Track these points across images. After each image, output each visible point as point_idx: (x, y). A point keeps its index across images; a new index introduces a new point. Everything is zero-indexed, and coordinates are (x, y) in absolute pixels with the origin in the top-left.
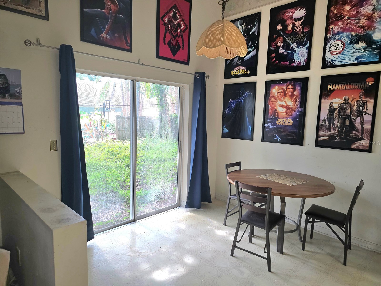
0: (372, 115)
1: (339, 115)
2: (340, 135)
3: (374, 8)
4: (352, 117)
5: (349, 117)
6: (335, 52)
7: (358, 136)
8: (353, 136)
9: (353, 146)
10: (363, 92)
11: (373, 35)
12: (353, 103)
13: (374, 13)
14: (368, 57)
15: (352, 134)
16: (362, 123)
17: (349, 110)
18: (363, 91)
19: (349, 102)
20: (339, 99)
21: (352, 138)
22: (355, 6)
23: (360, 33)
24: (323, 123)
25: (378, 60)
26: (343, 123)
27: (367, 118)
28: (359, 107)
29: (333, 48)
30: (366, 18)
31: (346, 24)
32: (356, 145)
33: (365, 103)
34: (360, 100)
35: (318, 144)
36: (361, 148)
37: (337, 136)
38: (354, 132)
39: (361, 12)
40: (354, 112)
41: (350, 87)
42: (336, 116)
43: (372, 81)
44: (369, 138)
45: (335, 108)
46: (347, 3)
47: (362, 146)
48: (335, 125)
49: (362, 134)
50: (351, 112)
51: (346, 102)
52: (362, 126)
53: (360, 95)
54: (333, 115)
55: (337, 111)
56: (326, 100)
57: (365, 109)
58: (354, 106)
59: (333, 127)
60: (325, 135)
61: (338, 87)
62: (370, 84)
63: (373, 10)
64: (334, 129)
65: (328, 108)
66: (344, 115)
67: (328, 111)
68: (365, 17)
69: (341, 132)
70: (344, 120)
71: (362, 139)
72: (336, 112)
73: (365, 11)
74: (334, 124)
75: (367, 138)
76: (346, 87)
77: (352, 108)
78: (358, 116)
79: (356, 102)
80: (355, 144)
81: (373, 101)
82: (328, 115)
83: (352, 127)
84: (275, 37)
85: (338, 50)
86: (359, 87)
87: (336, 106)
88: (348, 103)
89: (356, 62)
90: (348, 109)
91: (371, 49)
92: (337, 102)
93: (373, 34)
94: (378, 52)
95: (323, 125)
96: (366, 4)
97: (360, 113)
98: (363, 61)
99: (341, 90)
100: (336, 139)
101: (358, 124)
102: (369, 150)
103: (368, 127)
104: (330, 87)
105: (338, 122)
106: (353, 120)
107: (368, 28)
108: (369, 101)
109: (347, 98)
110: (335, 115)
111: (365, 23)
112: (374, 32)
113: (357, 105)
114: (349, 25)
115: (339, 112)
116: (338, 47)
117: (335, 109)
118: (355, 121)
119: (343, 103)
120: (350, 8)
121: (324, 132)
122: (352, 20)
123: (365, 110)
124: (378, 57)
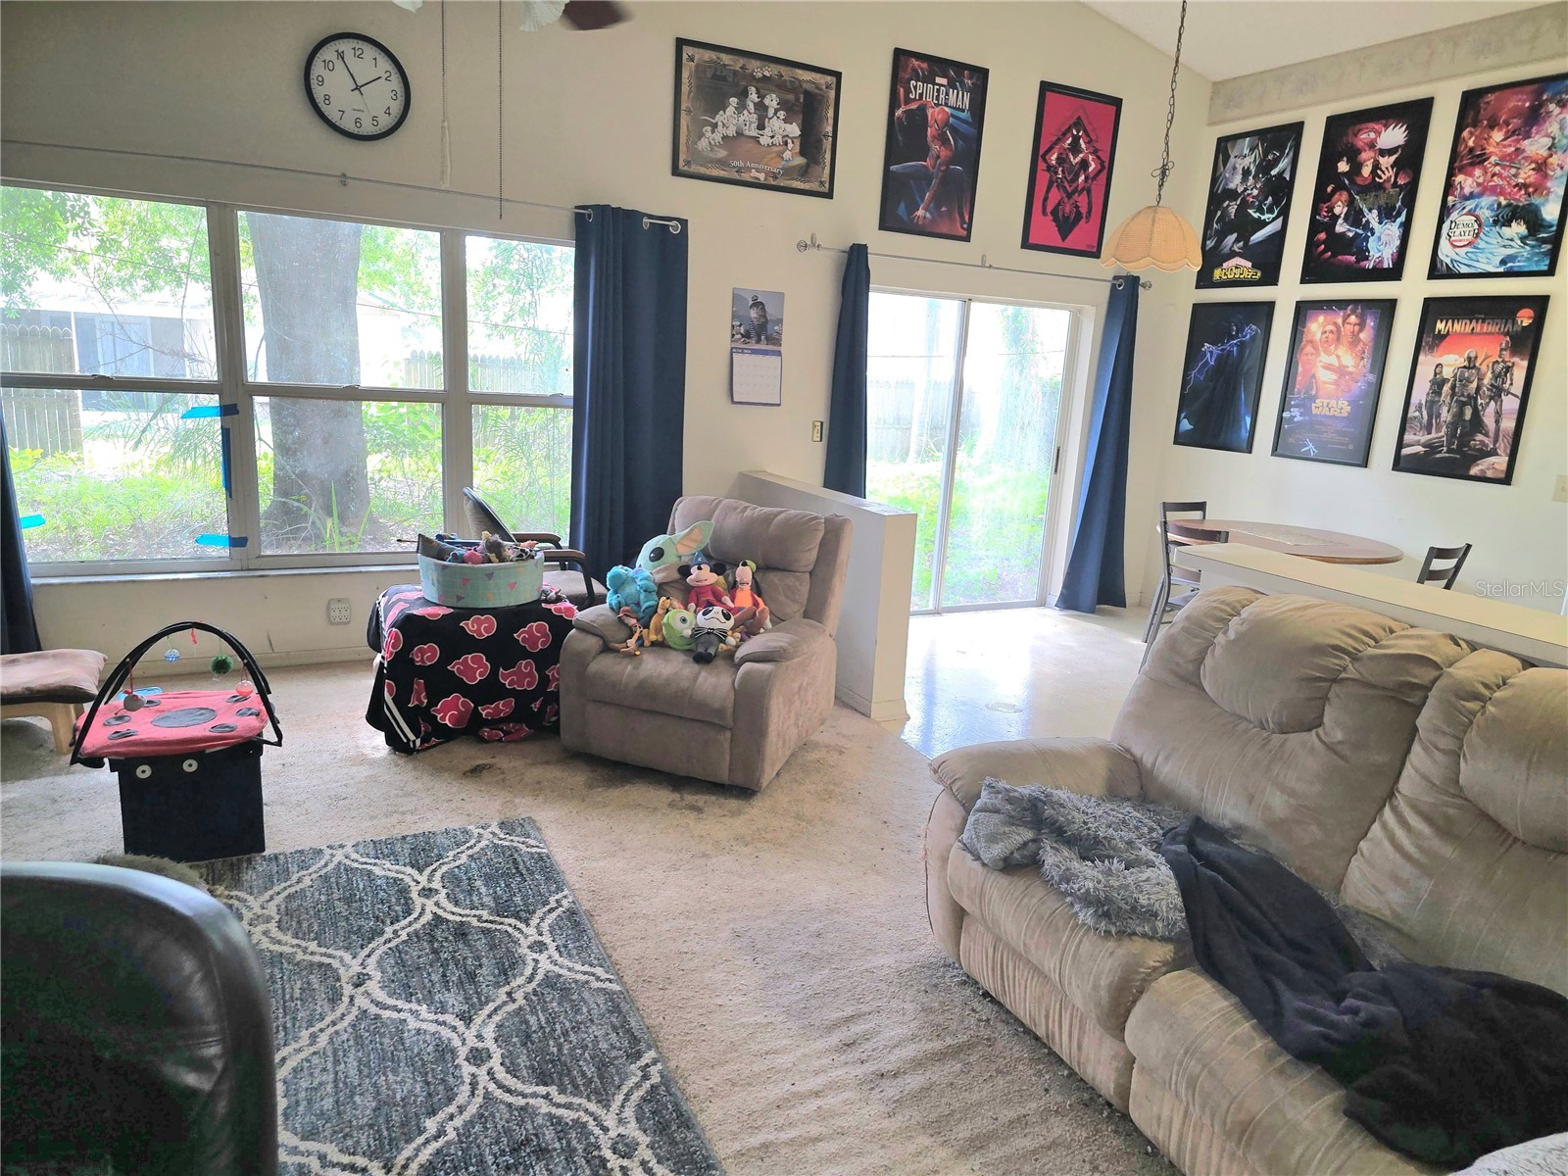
0: (1520, 396)
1: (1453, 395)
2: (1450, 443)
3: (1553, 144)
4: (1480, 401)
5: (1472, 400)
6: (1461, 241)
7: (1487, 446)
8: (1476, 445)
9: (1474, 471)
10: (1507, 342)
11: (1542, 209)
12: (1483, 368)
13: (1551, 156)
14: (1528, 259)
15: (1475, 440)
16: (1498, 414)
17: (1474, 385)
18: (1508, 339)
19: (1477, 365)
20: (1456, 357)
21: (1474, 449)
22: (1514, 133)
23: (1515, 199)
24: (1417, 414)
25: (1546, 268)
26: (1461, 413)
27: (1511, 404)
28: (1496, 376)
29: (1457, 233)
30: (1533, 166)
31: (1489, 175)
32: (1480, 467)
33: (1508, 369)
34: (1500, 360)
35: (1400, 464)
36: (1490, 474)
37: (1443, 446)
38: (1480, 437)
39: (1524, 151)
40: (1485, 389)
41: (1482, 328)
42: (1446, 396)
43: (1529, 318)
44: (1508, 451)
45: (1445, 377)
46: (1498, 124)
47: (1491, 471)
48: (1442, 419)
49: (1496, 441)
50: (1478, 389)
51: (1471, 363)
52: (1497, 422)
53: (1502, 350)
54: (1439, 394)
55: (1449, 384)
56: (1429, 357)
57: (1509, 382)
58: (1485, 375)
59: (1437, 424)
60: (1418, 443)
61: (1458, 327)
62: (1524, 324)
63: (1550, 149)
64: (1438, 430)
65: (1432, 377)
66: (1462, 395)
67: (1429, 384)
68: (1531, 162)
69: (1451, 435)
70: (1462, 405)
71: (1494, 453)
72: (1446, 388)
73: (1532, 148)
74: (1439, 416)
75: (1505, 451)
76: (1473, 329)
77: (1480, 380)
78: (1491, 398)
79: (1490, 365)
80: (1478, 465)
81: (1525, 363)
82: (1428, 394)
83: (1477, 423)
84: (1329, 189)
85: (1467, 237)
86: (1502, 330)
87: (1447, 373)
88: (1474, 367)
89: (1501, 270)
90: (1472, 382)
91: (1537, 240)
92: (1451, 362)
93: (1543, 205)
94: (1549, 250)
95: (1415, 418)
96: (1537, 133)
97: (1497, 392)
98: (1516, 269)
99: (1463, 334)
100: (1440, 452)
101: (1489, 419)
102: (1507, 479)
103: (1508, 424)
104: (1440, 326)
105: (1448, 412)
106: (1480, 408)
107: (1534, 192)
108: (1519, 365)
109: (1473, 355)
110: (1443, 395)
111: (1529, 177)
112: (1547, 200)
113: (1493, 372)
114: (1495, 178)
115: (1453, 388)
116: (1469, 229)
117: (1445, 381)
118: (1484, 409)
119: (1465, 367)
120: (1503, 138)
121: (1415, 434)
122: (1504, 167)
123: (1506, 386)
124: (1547, 262)
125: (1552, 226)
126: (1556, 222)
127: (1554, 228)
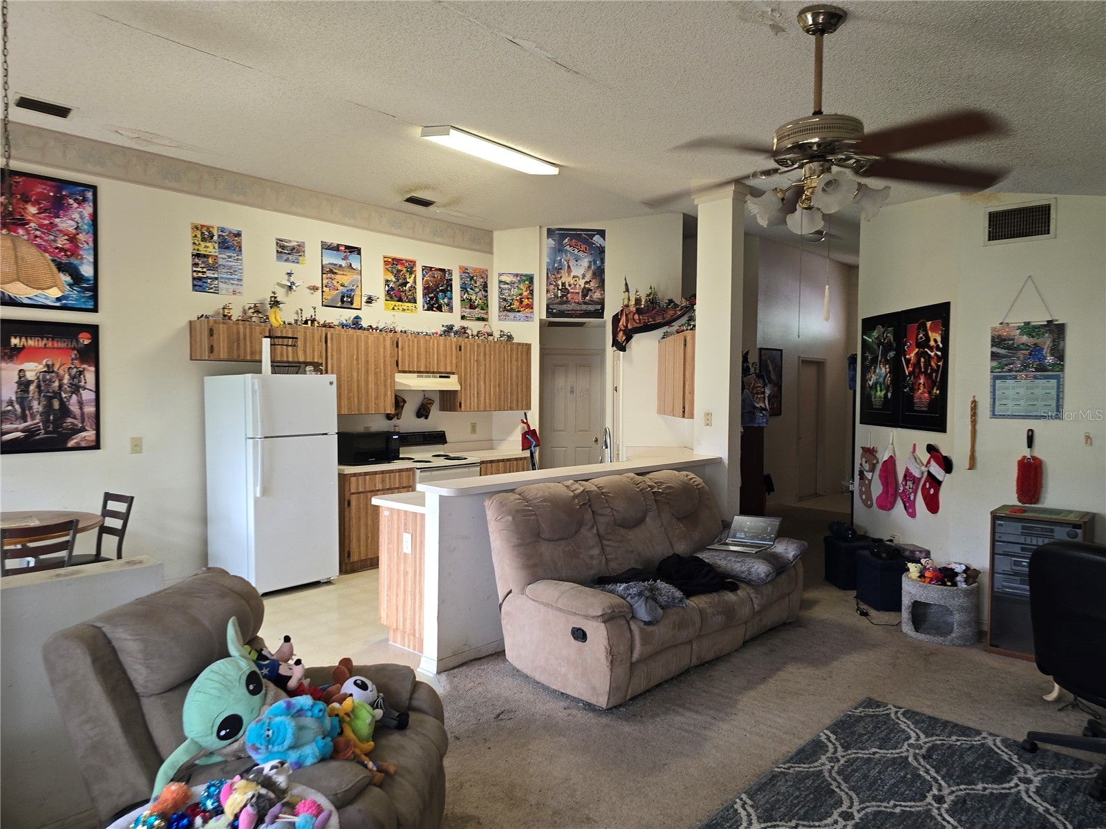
0: (94, 390)
1: (40, 392)
2: (45, 428)
3: (78, 227)
4: (64, 395)
5: (57, 395)
7: (77, 425)
8: (68, 426)
9: (71, 444)
10: (76, 355)
11: (80, 267)
12: (61, 372)
13: (78, 234)
14: (76, 300)
15: (66, 423)
16: (81, 404)
17: (56, 384)
18: (76, 352)
19: (55, 370)
20: (36, 364)
21: (67, 429)
22: (45, 211)
23: (59, 258)
24: (10, 408)
25: (92, 307)
26: (49, 407)
27: (88, 395)
28: (73, 378)
30: (66, 237)
31: (32, 237)
32: (75, 441)
33: (81, 373)
34: (73, 366)
36: (83, 444)
37: (40, 430)
38: (70, 420)
39: (56, 225)
40: (66, 387)
41: (53, 345)
42: (34, 393)
43: (89, 339)
44: (94, 427)
45: (30, 379)
46: (31, 201)
47: (84, 442)
48: (35, 410)
49: (83, 422)
50: (60, 386)
51: (49, 369)
52: (81, 408)
53: (73, 359)
54: (27, 391)
55: (35, 384)
56: (11, 365)
57: (83, 381)
58: (63, 376)
59: (31, 414)
60: (16, 430)
61: (31, 343)
62: (85, 343)
63: (76, 229)
64: (33, 417)
65: (16, 379)
66: (48, 392)
67: (16, 385)
68: (65, 235)
69: (46, 421)
70: (50, 399)
71: (83, 430)
72: (32, 387)
73: (63, 225)
74: (31, 408)
75: (91, 427)
76: (45, 345)
77: (61, 380)
78: (73, 393)
79: (66, 370)
80: (73, 439)
81: (93, 369)
82: (17, 392)
83: (65, 411)
86: (69, 346)
87: (30, 376)
88: (53, 372)
89: (58, 304)
90: (54, 382)
91: (81, 287)
92: (32, 369)
93: (80, 265)
94: (90, 295)
95: (9, 411)
96: (64, 216)
97: (76, 389)
98: (70, 305)
99: (40, 348)
100: (39, 434)
101: (74, 407)
102: (97, 446)
103: (90, 409)
104: (15, 341)
105: (39, 404)
106: (65, 400)
107: (72, 255)
108: (88, 371)
109: (50, 363)
110: (31, 393)
111: (65, 244)
112: (82, 263)
113: (70, 375)
114: (38, 239)
115: (39, 386)
117: (30, 382)
118: (68, 401)
119: (45, 372)
120: (37, 212)
121: (12, 424)
122: (43, 233)
123: (82, 384)
124: (92, 303)
125: (89, 280)
126: (92, 278)
127: (92, 282)
